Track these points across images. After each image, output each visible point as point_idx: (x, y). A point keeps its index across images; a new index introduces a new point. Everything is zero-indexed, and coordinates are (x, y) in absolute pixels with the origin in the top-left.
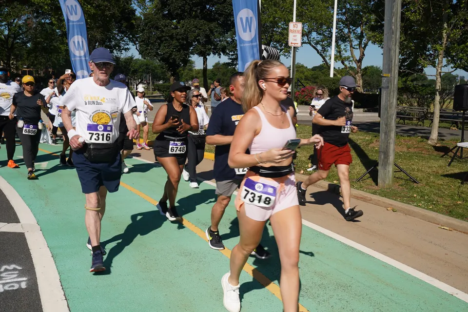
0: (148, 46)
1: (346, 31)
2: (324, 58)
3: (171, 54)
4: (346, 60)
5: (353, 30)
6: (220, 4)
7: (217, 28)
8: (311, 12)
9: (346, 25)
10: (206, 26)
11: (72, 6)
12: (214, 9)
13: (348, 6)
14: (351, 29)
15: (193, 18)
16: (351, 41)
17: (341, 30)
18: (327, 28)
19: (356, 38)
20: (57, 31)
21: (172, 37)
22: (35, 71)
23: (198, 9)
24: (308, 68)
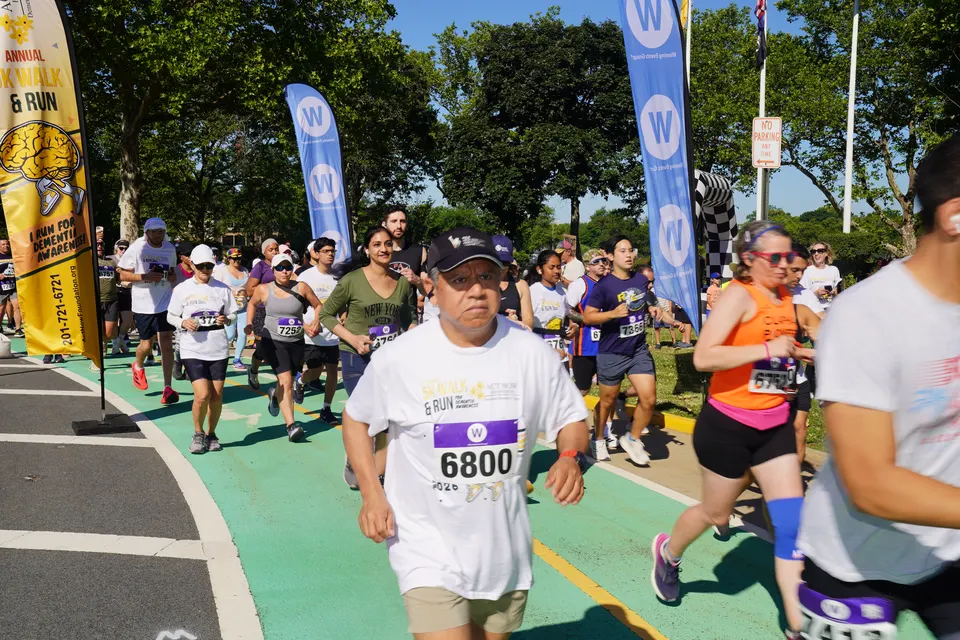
0: (460, 181)
1: (876, 135)
2: (827, 194)
3: (506, 195)
4: (876, 197)
5: (892, 134)
6: (606, 92)
7: (599, 140)
8: (797, 98)
9: (875, 122)
10: (576, 138)
11: (312, 110)
12: (592, 103)
13: (880, 83)
14: (886, 130)
15: (551, 121)
16: (888, 156)
17: (865, 134)
18: (833, 132)
19: (899, 150)
20: (290, 159)
21: (507, 161)
22: (248, 237)
23: (561, 104)
24: (792, 216)
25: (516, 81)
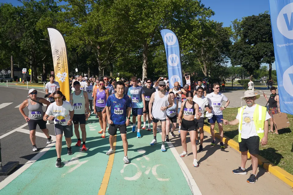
3: (249, 63)
21: (249, 54)
25: (253, 31)
